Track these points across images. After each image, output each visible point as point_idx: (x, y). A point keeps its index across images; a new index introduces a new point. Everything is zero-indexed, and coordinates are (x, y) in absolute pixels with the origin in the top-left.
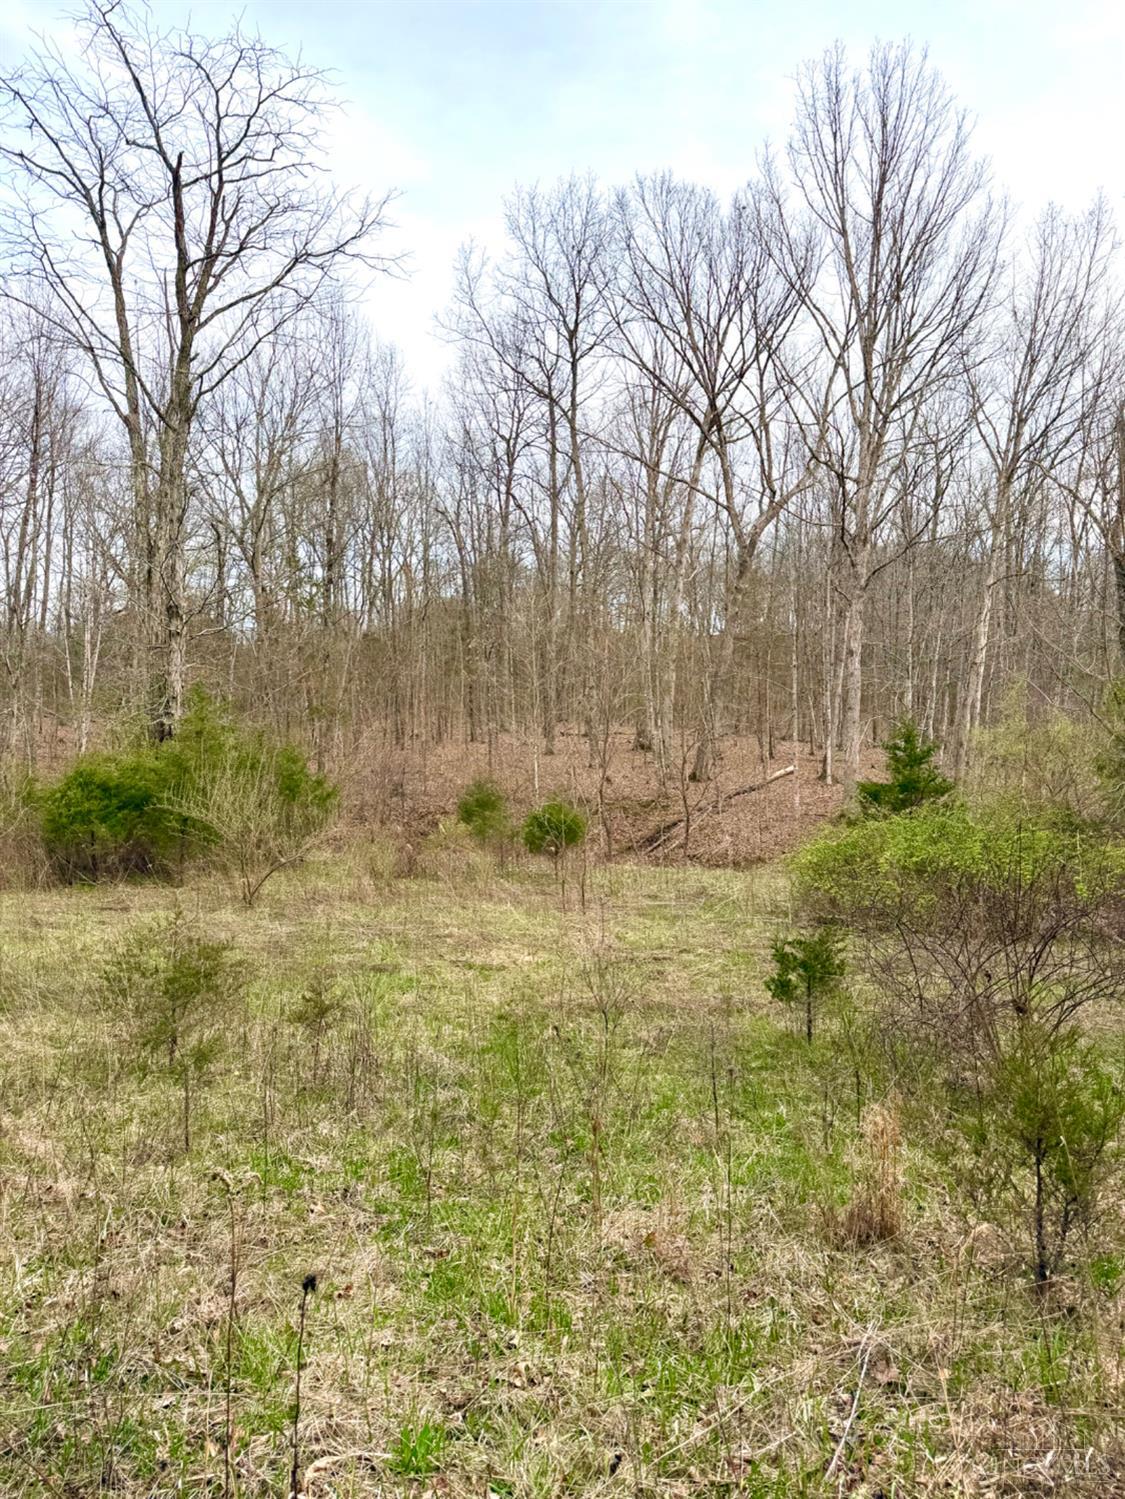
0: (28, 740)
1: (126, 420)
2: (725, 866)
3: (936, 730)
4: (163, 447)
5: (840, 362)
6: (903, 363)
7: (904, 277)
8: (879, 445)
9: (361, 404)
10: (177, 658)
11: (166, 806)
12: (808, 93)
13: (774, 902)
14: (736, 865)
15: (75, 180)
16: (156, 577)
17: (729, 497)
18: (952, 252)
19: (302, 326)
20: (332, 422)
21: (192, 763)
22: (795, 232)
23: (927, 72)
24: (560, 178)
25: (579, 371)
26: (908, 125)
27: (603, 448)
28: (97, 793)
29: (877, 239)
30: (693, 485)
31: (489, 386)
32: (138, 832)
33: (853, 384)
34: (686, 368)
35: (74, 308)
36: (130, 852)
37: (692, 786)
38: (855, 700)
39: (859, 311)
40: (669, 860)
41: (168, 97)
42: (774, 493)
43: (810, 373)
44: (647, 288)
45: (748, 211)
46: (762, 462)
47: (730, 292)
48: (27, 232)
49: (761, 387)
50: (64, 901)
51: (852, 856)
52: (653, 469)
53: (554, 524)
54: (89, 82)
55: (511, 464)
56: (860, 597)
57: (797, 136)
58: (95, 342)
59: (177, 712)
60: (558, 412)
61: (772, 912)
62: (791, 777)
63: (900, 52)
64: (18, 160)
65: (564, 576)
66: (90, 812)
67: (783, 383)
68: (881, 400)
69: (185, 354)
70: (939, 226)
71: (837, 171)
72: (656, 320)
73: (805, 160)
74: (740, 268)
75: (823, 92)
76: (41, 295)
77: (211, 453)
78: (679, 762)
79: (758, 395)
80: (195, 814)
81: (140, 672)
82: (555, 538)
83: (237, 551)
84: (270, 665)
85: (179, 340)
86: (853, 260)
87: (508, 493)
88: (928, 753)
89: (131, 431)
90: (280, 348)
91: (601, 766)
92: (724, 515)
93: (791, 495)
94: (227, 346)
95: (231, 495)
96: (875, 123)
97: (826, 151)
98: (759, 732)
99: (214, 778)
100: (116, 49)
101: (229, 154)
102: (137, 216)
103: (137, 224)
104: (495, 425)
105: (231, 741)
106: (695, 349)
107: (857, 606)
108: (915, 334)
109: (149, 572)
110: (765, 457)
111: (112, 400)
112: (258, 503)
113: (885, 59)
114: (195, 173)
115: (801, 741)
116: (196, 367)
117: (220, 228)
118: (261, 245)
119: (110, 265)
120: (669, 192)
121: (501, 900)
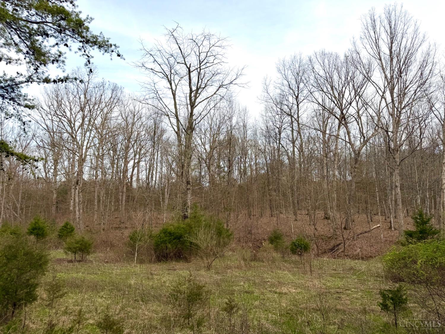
0: (150, 219)
1: (177, 133)
2: (359, 259)
3: (430, 212)
4: (186, 139)
5: (383, 97)
6: (405, 95)
7: (402, 70)
8: (399, 121)
9: (237, 123)
10: (189, 196)
11: (186, 239)
12: (365, 22)
13: (377, 273)
14: (362, 258)
15: (164, 73)
16: (184, 174)
17: (350, 139)
18: (418, 60)
19: (222, 104)
20: (229, 128)
21: (193, 226)
22: (365, 61)
23: (403, 11)
24: (291, 55)
25: (299, 107)
26: (398, 26)
27: (308, 128)
28: (168, 235)
29: (392, 60)
30: (337, 137)
31: (273, 114)
32: (179, 246)
33: (388, 103)
34: (332, 103)
35: (164, 105)
36: (176, 252)
37: (345, 231)
38: (400, 202)
39: (388, 81)
40: (339, 257)
41: (187, 50)
42: (365, 137)
43: (373, 101)
44: (319, 82)
45: (349, 57)
46: (360, 128)
47: (345, 80)
48: (153, 88)
49: (357, 106)
50: (159, 267)
51: (405, 257)
52: (324, 133)
53: (294, 150)
54: (168, 50)
55: (280, 134)
56: (397, 168)
57: (362, 34)
58: (169, 113)
59: (189, 211)
60: (293, 119)
61: (377, 276)
62: (379, 228)
63: (393, 7)
64: (151, 70)
65: (297, 165)
66: (166, 240)
67: (364, 105)
68: (398, 107)
69: (192, 114)
70: (412, 54)
71: (376, 42)
72: (323, 91)
73: (366, 41)
74: (348, 73)
75: (369, 21)
76: (156, 102)
77: (198, 139)
78: (340, 223)
79: (357, 109)
80: (193, 241)
81: (179, 200)
82: (294, 154)
83: (205, 165)
84: (213, 196)
85: (190, 111)
86: (384, 67)
87: (279, 143)
88: (429, 220)
89: (178, 135)
90: (216, 111)
91: (313, 225)
92: (348, 145)
93: (370, 137)
94: (202, 112)
95: (203, 150)
96: (388, 27)
97: (372, 37)
98: (366, 213)
99: (199, 230)
100: (174, 41)
101: (202, 62)
102: (179, 81)
103: (179, 82)
104: (275, 124)
105: (203, 219)
106: (335, 97)
107: (397, 171)
108: (408, 86)
109: (182, 172)
110: (361, 127)
111: (173, 128)
112: (210, 151)
113: (389, 9)
114: (194, 68)
115: (382, 215)
116: (194, 117)
117: (200, 81)
118: (211, 85)
119: (173, 94)
120: (324, 55)
121: (284, 270)
